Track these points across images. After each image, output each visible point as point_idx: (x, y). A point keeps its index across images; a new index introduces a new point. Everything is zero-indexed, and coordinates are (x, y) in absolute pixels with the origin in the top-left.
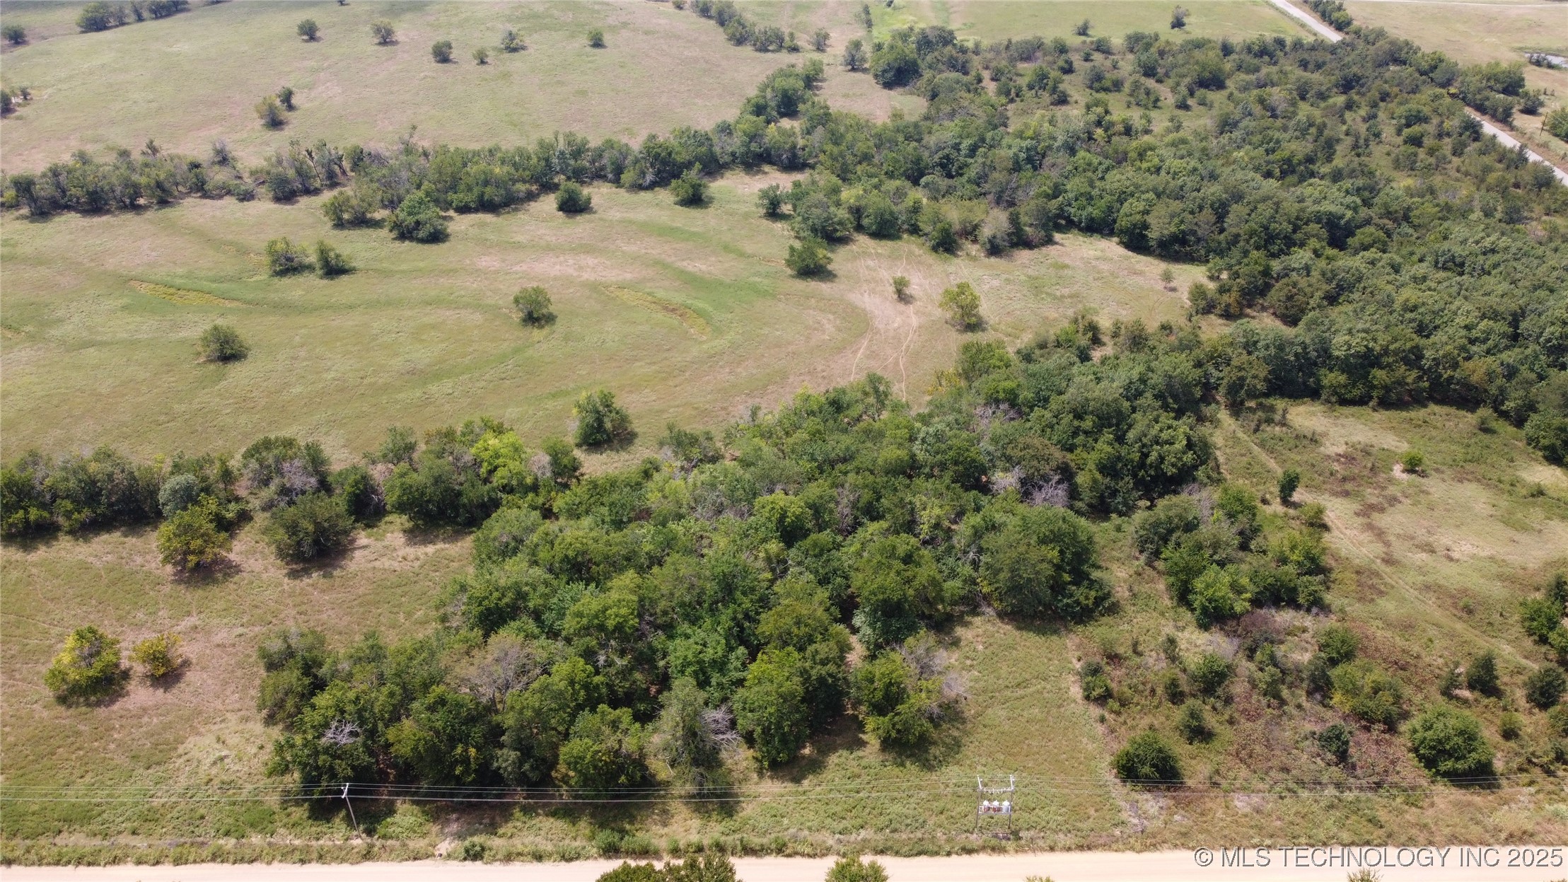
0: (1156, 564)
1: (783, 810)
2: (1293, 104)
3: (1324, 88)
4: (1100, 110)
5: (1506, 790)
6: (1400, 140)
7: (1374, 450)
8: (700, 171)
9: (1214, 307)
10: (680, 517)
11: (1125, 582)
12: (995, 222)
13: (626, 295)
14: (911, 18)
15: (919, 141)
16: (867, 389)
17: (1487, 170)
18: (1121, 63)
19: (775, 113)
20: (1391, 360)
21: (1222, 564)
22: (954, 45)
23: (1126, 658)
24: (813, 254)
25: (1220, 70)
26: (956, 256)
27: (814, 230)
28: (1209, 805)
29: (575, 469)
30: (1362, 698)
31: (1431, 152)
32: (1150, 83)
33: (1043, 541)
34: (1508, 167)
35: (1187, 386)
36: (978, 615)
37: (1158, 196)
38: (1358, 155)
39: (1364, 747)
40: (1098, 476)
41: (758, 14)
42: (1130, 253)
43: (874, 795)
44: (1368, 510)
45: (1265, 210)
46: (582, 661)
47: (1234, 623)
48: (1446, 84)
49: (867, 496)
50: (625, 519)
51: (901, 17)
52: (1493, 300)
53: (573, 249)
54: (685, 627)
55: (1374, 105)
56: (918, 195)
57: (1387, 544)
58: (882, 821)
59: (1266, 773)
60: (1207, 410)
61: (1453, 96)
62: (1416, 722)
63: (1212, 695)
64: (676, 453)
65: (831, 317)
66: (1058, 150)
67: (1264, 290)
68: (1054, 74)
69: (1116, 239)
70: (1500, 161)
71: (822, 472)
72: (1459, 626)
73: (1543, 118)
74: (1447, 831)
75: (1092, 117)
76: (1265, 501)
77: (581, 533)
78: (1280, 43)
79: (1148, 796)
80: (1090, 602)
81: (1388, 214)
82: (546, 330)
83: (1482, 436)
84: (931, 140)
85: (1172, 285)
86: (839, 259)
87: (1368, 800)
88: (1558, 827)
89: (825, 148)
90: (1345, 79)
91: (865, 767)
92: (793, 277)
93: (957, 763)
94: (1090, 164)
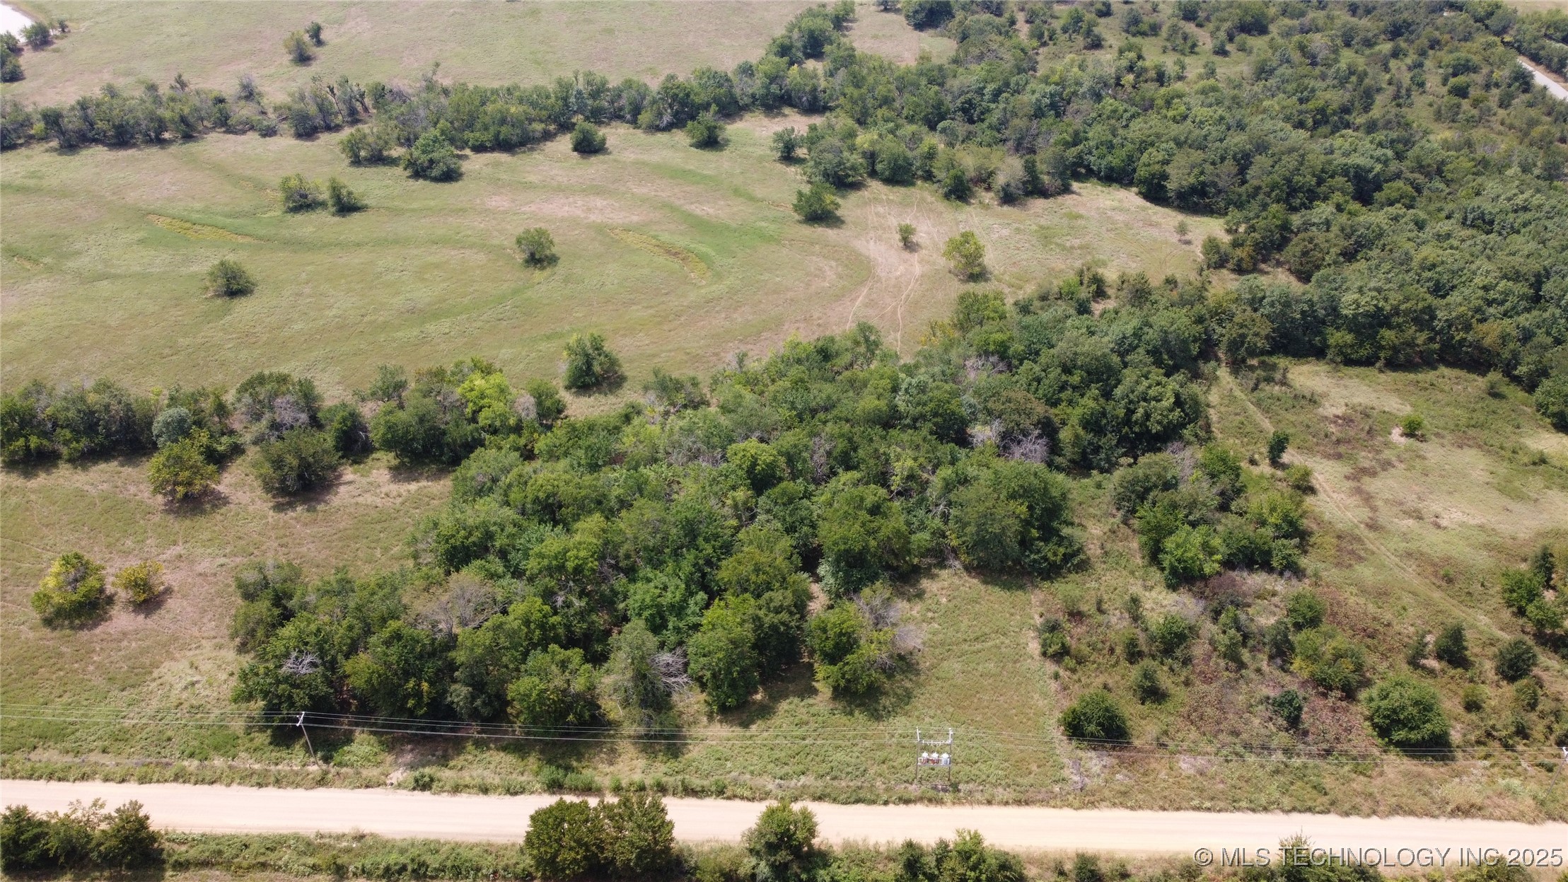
0: (1131, 522)
1: (728, 753)
2: (1336, 51)
3: (1370, 35)
4: (1132, 55)
5: (1461, 761)
6: (1444, 90)
7: (1374, 413)
8: (716, 113)
9: (1227, 261)
10: (653, 462)
11: (1098, 539)
12: (1009, 168)
13: (630, 238)
15: (941, 85)
16: (858, 337)
17: (1533, 123)
19: (800, 54)
20: (1401, 320)
21: (1195, 525)
23: (1088, 616)
24: (821, 199)
25: (1264, 14)
26: (968, 203)
27: (825, 175)
28: (1154, 765)
29: (560, 411)
30: (1321, 665)
31: (1476, 103)
32: (1190, 27)
33: (1013, 496)
34: (1556, 121)
35: (1184, 342)
36: (945, 567)
37: (1180, 145)
38: (1398, 106)
39: (1319, 714)
40: (1081, 431)
42: (1148, 204)
43: (819, 742)
44: (1359, 473)
45: (1290, 162)
46: (539, 601)
47: (1203, 585)
48: (1501, 32)
49: (842, 446)
50: (599, 463)
52: (1517, 260)
53: (584, 191)
54: (647, 571)
55: (1423, 53)
56: (934, 140)
57: (1374, 509)
58: (825, 768)
59: (1215, 736)
60: (1204, 367)
61: (1507, 44)
62: (1375, 690)
63: (1170, 656)
64: (660, 398)
65: (834, 264)
66: (1083, 96)
67: (1281, 245)
68: (1090, 17)
69: (1135, 189)
70: (1548, 114)
71: (800, 421)
72: (1437, 595)
74: (1393, 801)
75: (1124, 63)
76: (1251, 462)
77: (554, 476)
79: (1092, 754)
80: (1058, 559)
81: (1421, 168)
82: (548, 272)
83: (1490, 401)
84: (954, 84)
85: (1187, 237)
86: (848, 205)
87: (1316, 767)
88: (1508, 801)
89: (846, 91)
90: (1394, 26)
91: (814, 715)
92: (800, 222)
93: (906, 714)
94: (1115, 111)
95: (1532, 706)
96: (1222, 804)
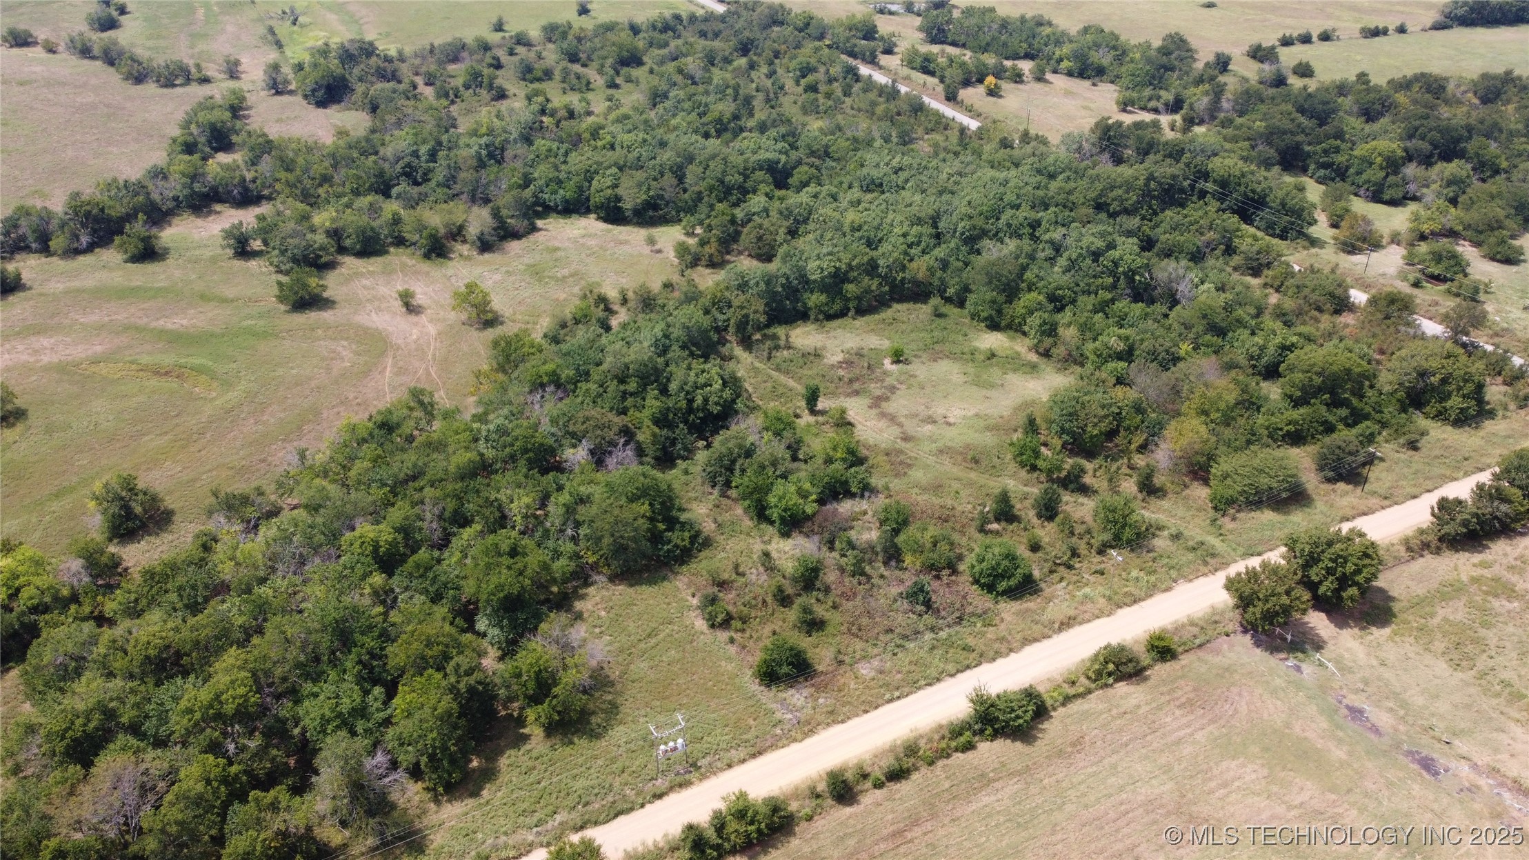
0: (729, 493)
1: (473, 826)
2: (706, 70)
3: (727, 53)
4: (540, 99)
5: (1047, 591)
6: (800, 89)
7: (865, 352)
8: (145, 222)
9: (699, 259)
10: (262, 581)
11: (708, 516)
12: (478, 220)
13: (103, 369)
14: (322, 34)
15: (376, 153)
16: (412, 404)
17: (873, 104)
18: (544, 54)
19: (208, 149)
20: (856, 274)
21: (784, 476)
22: (378, 55)
23: (732, 582)
24: (305, 286)
25: (636, 48)
26: (450, 259)
27: (295, 260)
28: (842, 681)
30: (926, 554)
31: (828, 96)
32: (577, 68)
33: (632, 499)
34: (888, 100)
35: (704, 332)
36: (592, 584)
37: (621, 169)
38: (772, 107)
39: (941, 592)
40: (657, 430)
41: (149, 49)
42: (610, 226)
43: (555, 779)
44: (877, 402)
45: (716, 167)
46: (211, 758)
47: (810, 524)
48: (821, 37)
49: (451, 505)
50: (200, 600)
51: (311, 34)
52: (914, 209)
53: (19, 333)
54: (308, 687)
55: (771, 63)
56: (391, 207)
57: (900, 425)
58: (573, 799)
59: (877, 639)
60: (724, 350)
61: (829, 47)
62: (970, 559)
63: (813, 589)
64: (229, 519)
65: (345, 343)
66: (515, 141)
67: (735, 237)
68: (486, 71)
69: (593, 216)
70: (880, 96)
71: (396, 495)
72: (973, 475)
73: (900, 56)
74: (1019, 637)
75: (535, 107)
76: (797, 416)
77: (157, 628)
78: (677, 17)
79: (792, 691)
80: (687, 543)
81: (812, 153)
82: (19, 427)
83: (938, 321)
84: (388, 151)
85: (657, 247)
86: (333, 284)
87: (957, 633)
88: (1089, 606)
89: (278, 176)
90: (741, 43)
91: (537, 758)
92: (288, 312)
93: (621, 723)
94: (550, 150)
95: (1072, 533)
96: (906, 690)
